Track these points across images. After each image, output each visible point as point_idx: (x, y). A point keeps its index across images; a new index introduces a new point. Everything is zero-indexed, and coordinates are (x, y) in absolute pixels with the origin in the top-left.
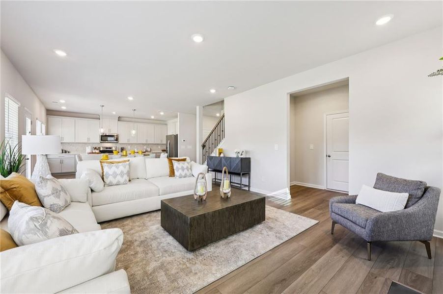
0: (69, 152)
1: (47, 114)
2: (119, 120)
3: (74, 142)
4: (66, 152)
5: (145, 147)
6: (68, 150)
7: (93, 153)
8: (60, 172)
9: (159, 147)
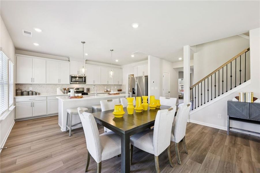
0: (39, 94)
1: (16, 53)
2: (86, 63)
3: (45, 83)
4: (36, 94)
5: (105, 88)
6: (38, 91)
7: (76, 97)
8: (31, 116)
9: (116, 87)
